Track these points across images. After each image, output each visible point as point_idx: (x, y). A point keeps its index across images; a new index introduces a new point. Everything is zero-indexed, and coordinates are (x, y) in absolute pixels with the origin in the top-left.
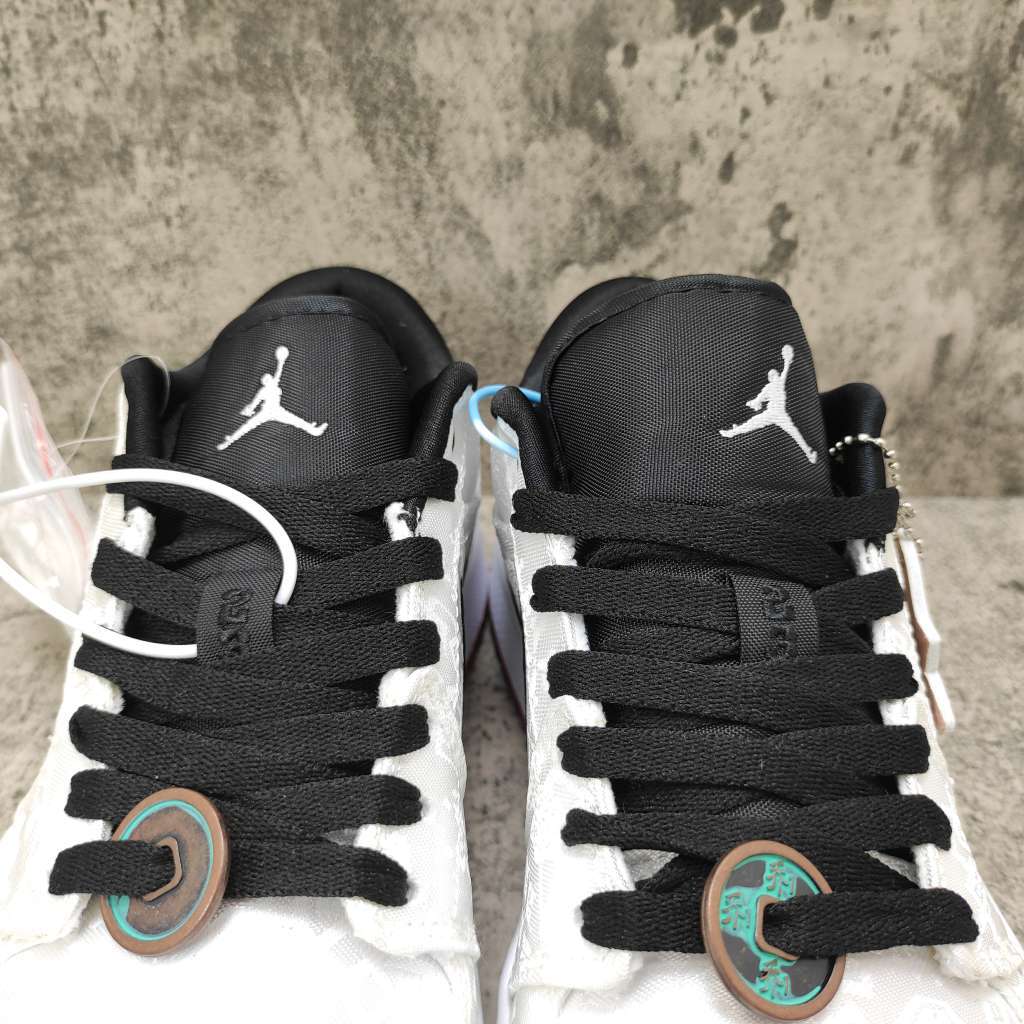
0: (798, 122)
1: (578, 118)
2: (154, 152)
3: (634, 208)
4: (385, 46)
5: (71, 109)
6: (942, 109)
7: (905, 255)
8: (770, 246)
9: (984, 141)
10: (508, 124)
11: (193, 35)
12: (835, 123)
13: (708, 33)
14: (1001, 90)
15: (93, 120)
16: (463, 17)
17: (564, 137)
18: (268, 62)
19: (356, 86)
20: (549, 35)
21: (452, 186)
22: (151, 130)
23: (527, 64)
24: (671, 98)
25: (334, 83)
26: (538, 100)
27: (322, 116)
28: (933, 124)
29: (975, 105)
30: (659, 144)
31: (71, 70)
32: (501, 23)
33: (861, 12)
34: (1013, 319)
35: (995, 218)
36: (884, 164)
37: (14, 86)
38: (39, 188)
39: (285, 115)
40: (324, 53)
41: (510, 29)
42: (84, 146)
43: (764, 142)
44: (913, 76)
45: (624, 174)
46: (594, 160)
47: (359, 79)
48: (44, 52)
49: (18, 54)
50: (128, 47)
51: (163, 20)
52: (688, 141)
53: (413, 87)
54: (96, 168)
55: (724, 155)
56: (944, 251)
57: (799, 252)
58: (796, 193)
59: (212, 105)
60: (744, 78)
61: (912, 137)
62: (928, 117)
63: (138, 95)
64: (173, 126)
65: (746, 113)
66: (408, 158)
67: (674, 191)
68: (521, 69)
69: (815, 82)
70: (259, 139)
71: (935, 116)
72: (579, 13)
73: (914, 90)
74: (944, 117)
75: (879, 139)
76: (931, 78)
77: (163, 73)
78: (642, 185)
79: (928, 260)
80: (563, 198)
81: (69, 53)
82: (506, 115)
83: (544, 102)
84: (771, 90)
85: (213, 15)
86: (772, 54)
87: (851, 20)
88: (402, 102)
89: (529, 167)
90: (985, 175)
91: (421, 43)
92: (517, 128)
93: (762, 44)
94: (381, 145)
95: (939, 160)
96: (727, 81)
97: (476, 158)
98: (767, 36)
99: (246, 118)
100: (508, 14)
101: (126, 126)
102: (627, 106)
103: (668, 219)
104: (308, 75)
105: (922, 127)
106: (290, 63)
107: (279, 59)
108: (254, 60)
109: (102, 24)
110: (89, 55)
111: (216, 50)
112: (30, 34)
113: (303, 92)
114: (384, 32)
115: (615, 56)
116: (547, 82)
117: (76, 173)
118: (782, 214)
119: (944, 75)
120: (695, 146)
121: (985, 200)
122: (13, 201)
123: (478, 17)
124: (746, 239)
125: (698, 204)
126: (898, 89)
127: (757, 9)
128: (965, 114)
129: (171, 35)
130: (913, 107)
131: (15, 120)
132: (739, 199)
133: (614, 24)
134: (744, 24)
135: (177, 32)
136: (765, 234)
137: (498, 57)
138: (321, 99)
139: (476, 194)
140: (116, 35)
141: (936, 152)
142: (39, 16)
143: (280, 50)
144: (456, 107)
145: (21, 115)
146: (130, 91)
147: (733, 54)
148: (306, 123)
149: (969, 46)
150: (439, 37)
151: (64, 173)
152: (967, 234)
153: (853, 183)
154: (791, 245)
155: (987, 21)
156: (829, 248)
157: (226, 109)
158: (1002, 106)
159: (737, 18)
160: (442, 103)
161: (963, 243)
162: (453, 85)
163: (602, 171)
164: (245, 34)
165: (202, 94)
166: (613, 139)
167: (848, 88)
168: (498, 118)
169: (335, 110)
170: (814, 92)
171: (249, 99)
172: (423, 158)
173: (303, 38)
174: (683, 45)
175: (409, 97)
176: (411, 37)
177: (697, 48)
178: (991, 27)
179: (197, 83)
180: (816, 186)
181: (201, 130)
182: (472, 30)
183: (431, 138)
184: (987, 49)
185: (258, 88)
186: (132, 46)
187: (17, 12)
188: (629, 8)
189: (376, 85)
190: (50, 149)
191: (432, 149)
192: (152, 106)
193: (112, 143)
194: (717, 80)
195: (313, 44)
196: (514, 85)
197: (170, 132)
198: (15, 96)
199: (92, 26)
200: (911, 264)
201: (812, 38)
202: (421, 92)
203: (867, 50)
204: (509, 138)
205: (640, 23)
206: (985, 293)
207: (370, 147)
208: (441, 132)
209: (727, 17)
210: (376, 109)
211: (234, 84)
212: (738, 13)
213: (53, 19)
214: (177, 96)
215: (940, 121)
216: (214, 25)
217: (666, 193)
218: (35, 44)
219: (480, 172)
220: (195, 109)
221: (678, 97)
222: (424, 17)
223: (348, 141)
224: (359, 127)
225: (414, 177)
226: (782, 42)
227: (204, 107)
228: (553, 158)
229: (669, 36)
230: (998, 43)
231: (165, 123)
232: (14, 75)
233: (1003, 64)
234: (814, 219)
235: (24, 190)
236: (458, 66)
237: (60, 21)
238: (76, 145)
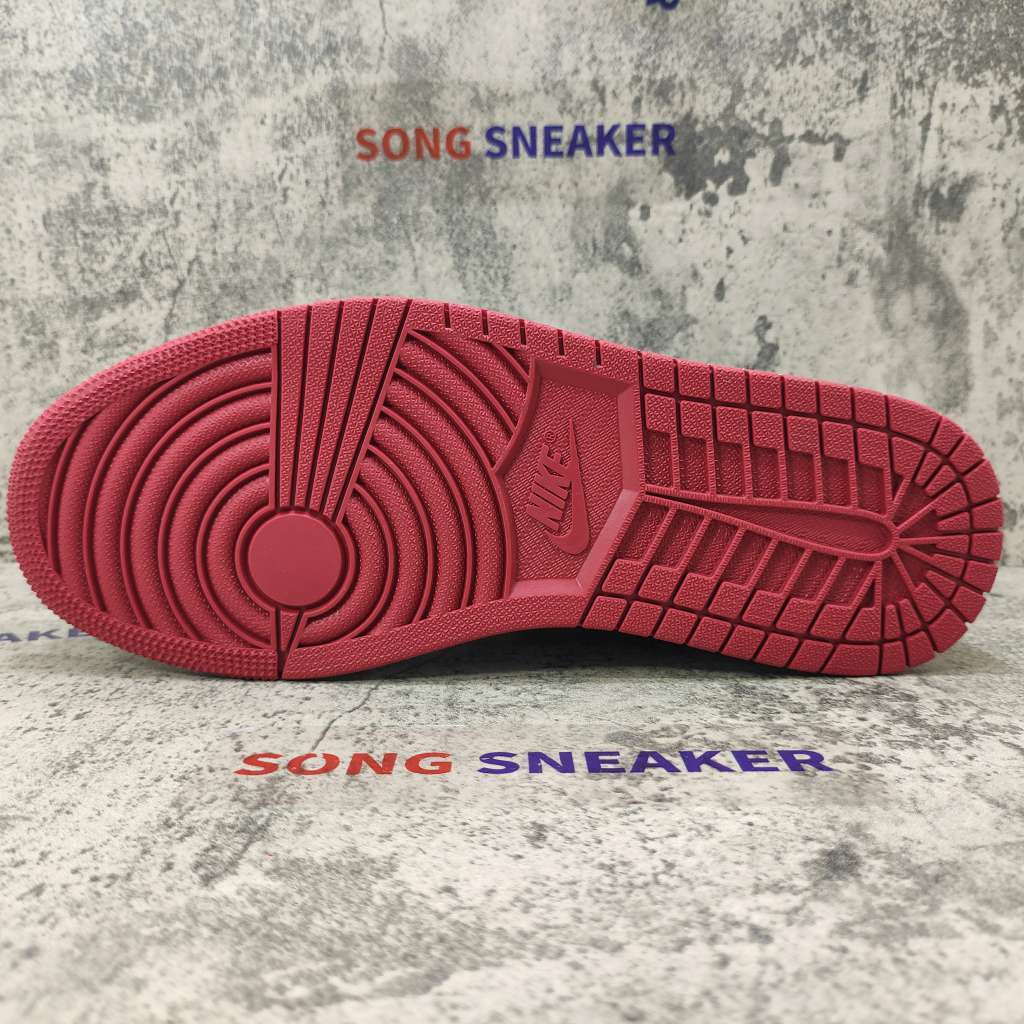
0: (768, 256)
1: (610, 256)
2: (309, 282)
3: (654, 320)
4: (476, 209)
5: (255, 253)
6: (872, 245)
7: (862, 354)
8: (758, 349)
9: (906, 267)
10: (560, 260)
11: (345, 203)
12: (795, 257)
13: (698, 196)
14: (912, 230)
15: (269, 260)
16: (530, 189)
17: (600, 269)
18: (395, 220)
19: (454, 235)
20: (588, 199)
21: (520, 305)
22: (309, 268)
23: (574, 219)
24: (677, 241)
25: (439, 234)
26: (582, 244)
27: (431, 257)
28: (867, 256)
29: (895, 242)
30: (669, 274)
31: (260, 226)
32: (556, 192)
33: (803, 181)
34: (957, 405)
35: (925, 325)
36: (835, 285)
37: (218, 237)
38: (223, 309)
39: (404, 256)
40: (434, 214)
41: (562, 197)
42: (260, 279)
43: (745, 270)
44: (846, 223)
45: (645, 296)
46: (623, 286)
47: (457, 230)
48: (243, 214)
49: (224, 215)
50: (300, 211)
51: (327, 194)
52: (690, 271)
53: (495, 236)
54: (266, 295)
55: (718, 281)
56: (891, 350)
57: (780, 352)
58: (773, 308)
59: (353, 249)
60: (726, 226)
61: (852, 266)
62: (861, 250)
63: (304, 243)
64: (324, 265)
65: (730, 251)
66: (489, 285)
67: (682, 308)
68: (569, 223)
69: (777, 228)
70: (383, 272)
71: (868, 250)
72: (608, 186)
73: (849, 232)
74: (874, 250)
75: (829, 267)
76: (860, 224)
77: (322, 227)
78: (659, 303)
79: (880, 358)
80: (602, 314)
81: (260, 215)
82: (560, 254)
83: (586, 244)
84: (746, 235)
85: (361, 189)
86: (743, 210)
87: (797, 186)
88: (486, 246)
89: (576, 291)
90: (912, 291)
91: (500, 206)
92: (567, 263)
93: (736, 203)
94: (470, 276)
95: (875, 282)
96: (714, 228)
97: (537, 285)
98: (739, 198)
99: (376, 259)
100: (560, 186)
101: (292, 264)
102: (644, 247)
103: (680, 329)
104: (421, 228)
105: (859, 258)
106: (410, 220)
107: (402, 218)
108: (386, 219)
109: (285, 196)
110: (273, 217)
111: (360, 213)
112: (235, 202)
113: (417, 240)
114: (476, 199)
115: (635, 213)
116: (588, 231)
117: (251, 298)
118: (764, 324)
119: (869, 221)
120: (695, 274)
121: (915, 311)
122: (202, 319)
123: (540, 188)
124: (739, 343)
125: (700, 317)
126: (837, 231)
127: (731, 180)
128: (888, 248)
129: (331, 203)
130: (849, 245)
131: (215, 260)
132: (731, 314)
133: (632, 191)
134: (723, 190)
135: (335, 201)
136: (754, 339)
137: (553, 215)
138: (429, 245)
139: (538, 310)
140: (294, 203)
141: (872, 276)
142: (242, 191)
143: (403, 212)
144: (524, 249)
145: (219, 257)
146: (298, 241)
147: (716, 210)
148: (418, 261)
149: (883, 200)
150: (513, 202)
151: (243, 298)
152: (905, 337)
153: (814, 299)
154: (774, 348)
155: (893, 184)
156: (803, 350)
157: (363, 252)
158: (915, 242)
159: (717, 187)
160: (514, 247)
161: (904, 344)
162: (522, 234)
163: (629, 293)
164: (381, 201)
165: (348, 242)
166: (636, 269)
167: (801, 232)
168: (553, 256)
169: (440, 252)
170: (777, 235)
171: (381, 245)
172: (500, 286)
173: (420, 204)
174: (681, 205)
175: (491, 242)
176: (494, 203)
177: (691, 206)
178: (896, 189)
179: (345, 235)
180: (787, 303)
181: (344, 267)
182: (536, 198)
183: (506, 271)
184: (895, 203)
185: (386, 238)
186: (304, 211)
187: (228, 188)
188: (643, 181)
189: (468, 234)
190: (236, 281)
191: (506, 278)
192: (312, 251)
193: (280, 277)
194: (707, 228)
195: (427, 208)
196: (565, 234)
197: (322, 269)
198: (217, 244)
199: (279, 197)
200: (868, 360)
201: (771, 198)
202: (500, 239)
203: (810, 206)
204: (561, 270)
205: (651, 191)
206: (930, 385)
207: (463, 277)
208: (513, 267)
209: (711, 186)
210: (468, 251)
211: (370, 235)
212: (718, 183)
213: (253, 192)
214: (329, 244)
215: (872, 254)
216: (361, 196)
217: (676, 309)
218: (238, 209)
219: (541, 295)
220: (342, 253)
221: (681, 240)
222: (503, 189)
223: (446, 275)
224: (455, 263)
225: (493, 299)
226: (750, 201)
227: (348, 251)
228: (593, 284)
229: (671, 199)
230: (903, 198)
231: (319, 263)
232: (220, 230)
233: (910, 213)
234: (788, 328)
235: (213, 311)
236: (526, 221)
237: (257, 194)
238: (255, 279)
